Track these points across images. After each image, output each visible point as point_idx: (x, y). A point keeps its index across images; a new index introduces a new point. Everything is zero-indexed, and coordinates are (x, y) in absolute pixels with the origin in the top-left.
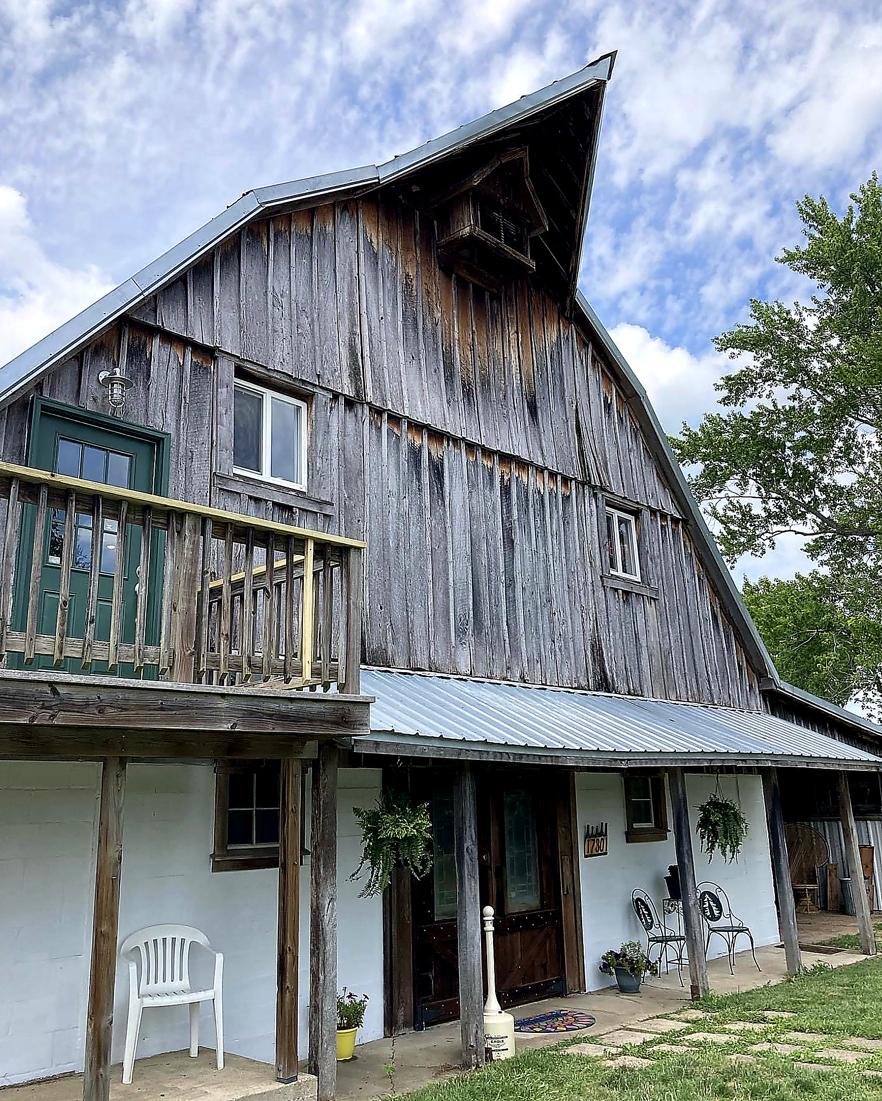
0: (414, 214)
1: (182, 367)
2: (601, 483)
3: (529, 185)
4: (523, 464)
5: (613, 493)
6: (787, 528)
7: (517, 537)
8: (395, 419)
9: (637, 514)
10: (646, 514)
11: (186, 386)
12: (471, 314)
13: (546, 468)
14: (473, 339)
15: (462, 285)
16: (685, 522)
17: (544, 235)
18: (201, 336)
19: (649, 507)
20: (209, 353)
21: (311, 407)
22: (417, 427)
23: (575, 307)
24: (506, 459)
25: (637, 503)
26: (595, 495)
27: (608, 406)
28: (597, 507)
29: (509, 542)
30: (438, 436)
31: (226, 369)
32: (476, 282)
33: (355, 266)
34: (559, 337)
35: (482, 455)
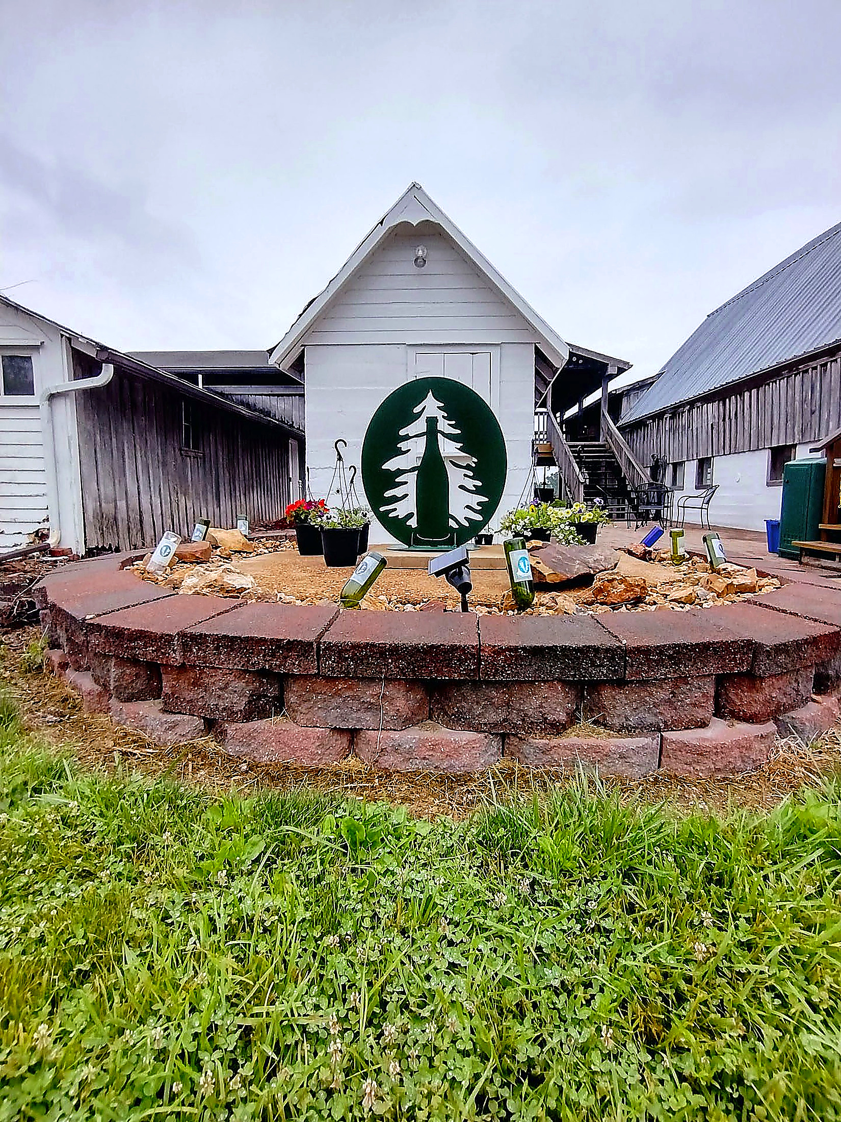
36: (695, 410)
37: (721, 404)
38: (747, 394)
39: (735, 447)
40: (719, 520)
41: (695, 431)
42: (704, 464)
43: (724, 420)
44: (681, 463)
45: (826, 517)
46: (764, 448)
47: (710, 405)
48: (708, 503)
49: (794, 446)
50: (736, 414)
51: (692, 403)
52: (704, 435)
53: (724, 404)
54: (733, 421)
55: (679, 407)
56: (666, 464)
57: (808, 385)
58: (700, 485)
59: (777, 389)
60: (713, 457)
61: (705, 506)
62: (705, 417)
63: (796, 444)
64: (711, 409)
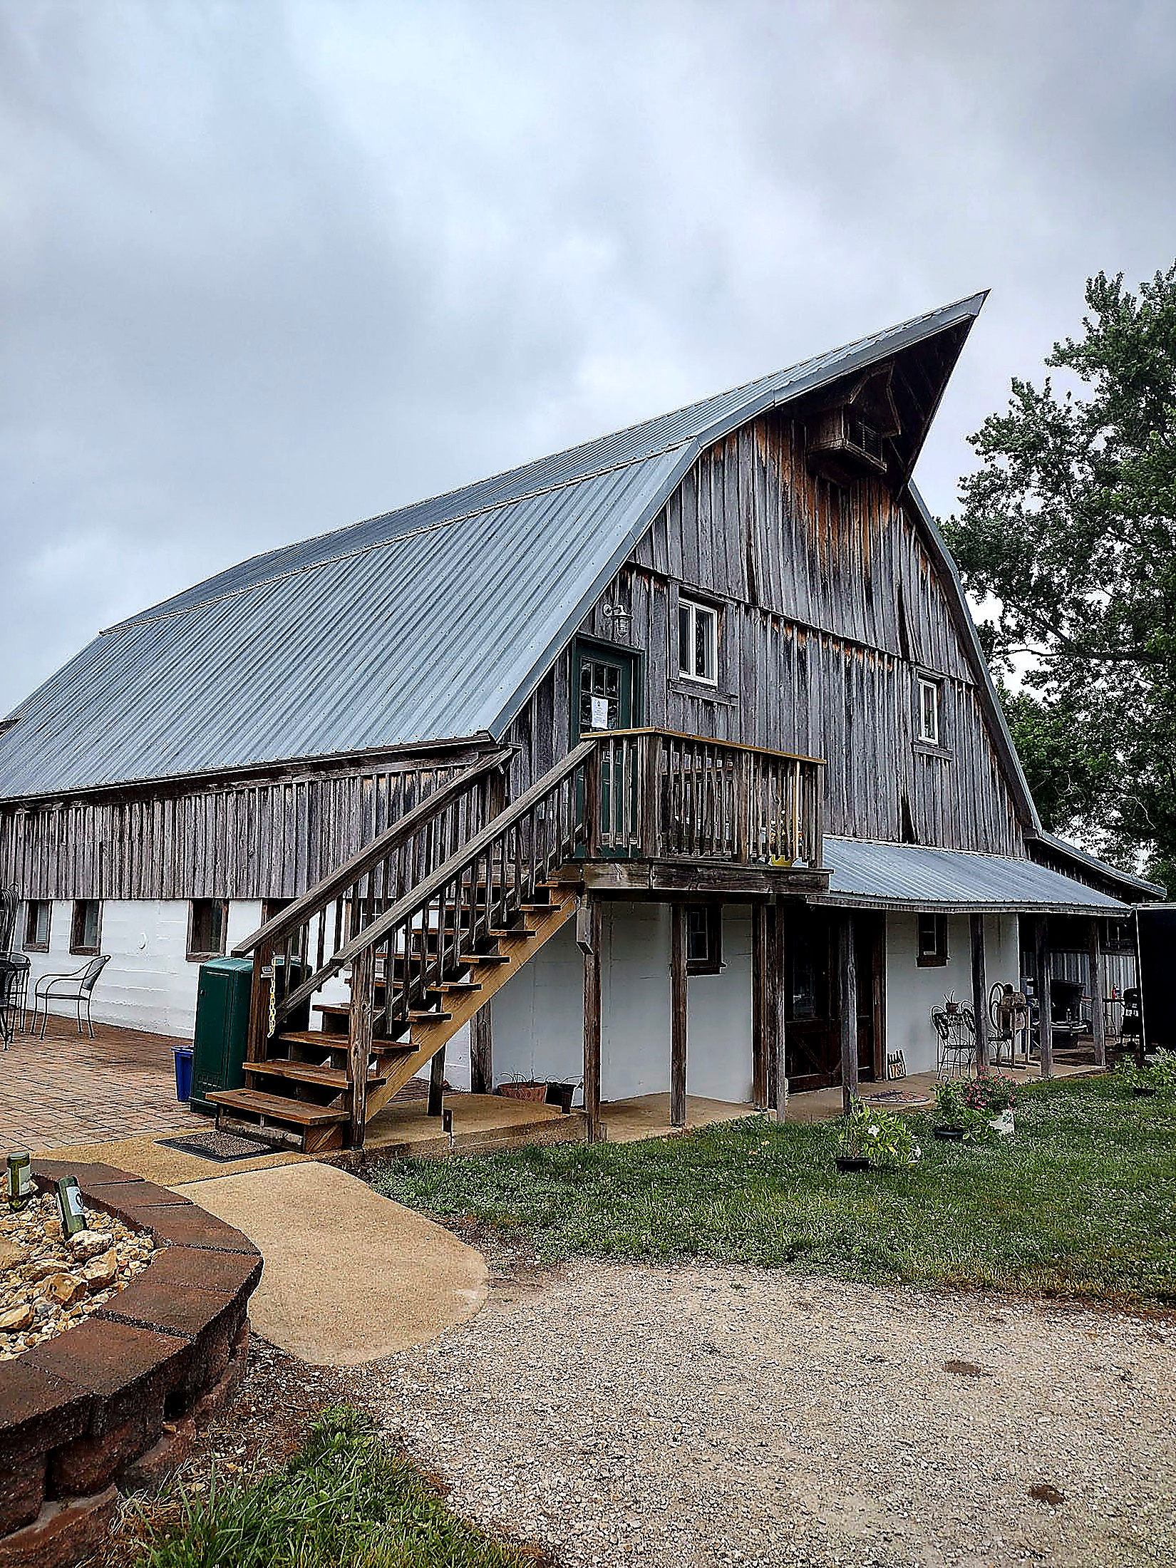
0: (791, 422)
1: (649, 594)
2: (916, 659)
3: (889, 392)
4: (860, 647)
5: (924, 667)
6: (1023, 646)
7: (856, 715)
8: (776, 619)
9: (939, 683)
10: (947, 683)
11: (652, 609)
12: (828, 512)
13: (878, 649)
14: (829, 535)
15: (822, 484)
16: (976, 688)
17: (896, 439)
18: (660, 569)
19: (950, 677)
20: (663, 580)
21: (721, 614)
22: (790, 623)
23: (907, 492)
24: (849, 644)
25: (942, 674)
26: (911, 669)
27: (924, 582)
28: (912, 680)
29: (849, 717)
30: (803, 629)
31: (675, 589)
32: (833, 481)
33: (751, 482)
34: (890, 522)
35: (833, 643)
36: (72, 812)
37: (117, 813)
38: (158, 806)
39: (139, 889)
40: (109, 1014)
41: (71, 850)
42: (86, 912)
43: (121, 840)
44: (47, 903)
45: (251, 1053)
46: (183, 899)
47: (99, 810)
48: (90, 988)
49: (226, 902)
50: (140, 835)
51: (67, 799)
52: (88, 860)
53: (122, 813)
54: (136, 844)
55: (44, 801)
56: (17, 902)
57: (244, 812)
58: (78, 945)
59: (202, 806)
60: (103, 900)
61: (85, 993)
62: (89, 828)
63: (228, 899)
64: (101, 816)
